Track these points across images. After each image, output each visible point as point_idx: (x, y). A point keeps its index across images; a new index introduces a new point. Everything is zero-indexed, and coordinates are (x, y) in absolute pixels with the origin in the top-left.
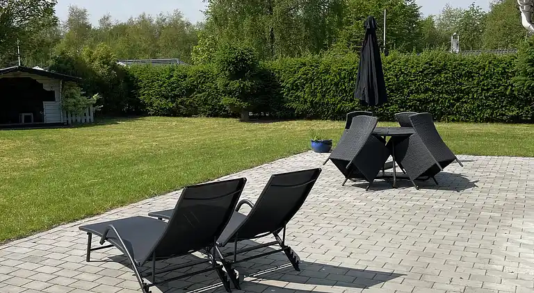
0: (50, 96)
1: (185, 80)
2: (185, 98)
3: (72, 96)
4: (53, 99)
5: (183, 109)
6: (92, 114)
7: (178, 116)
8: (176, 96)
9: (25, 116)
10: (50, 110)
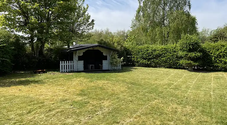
0: (105, 58)
1: (155, 52)
2: (155, 60)
3: (115, 58)
4: (106, 59)
5: (153, 64)
6: (120, 66)
7: (150, 67)
8: (150, 59)
9: (91, 66)
10: (105, 64)
